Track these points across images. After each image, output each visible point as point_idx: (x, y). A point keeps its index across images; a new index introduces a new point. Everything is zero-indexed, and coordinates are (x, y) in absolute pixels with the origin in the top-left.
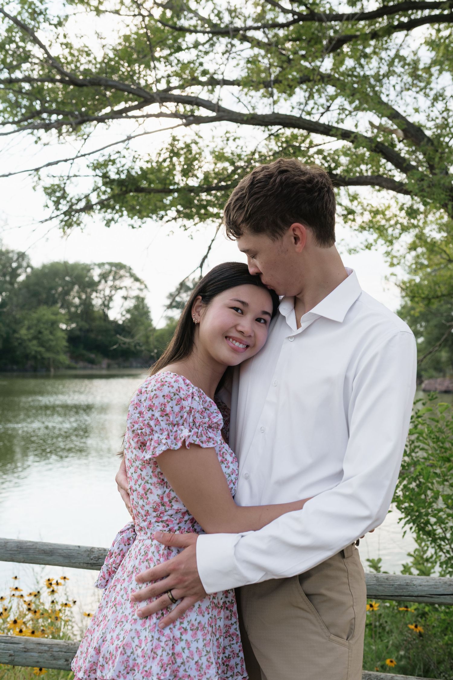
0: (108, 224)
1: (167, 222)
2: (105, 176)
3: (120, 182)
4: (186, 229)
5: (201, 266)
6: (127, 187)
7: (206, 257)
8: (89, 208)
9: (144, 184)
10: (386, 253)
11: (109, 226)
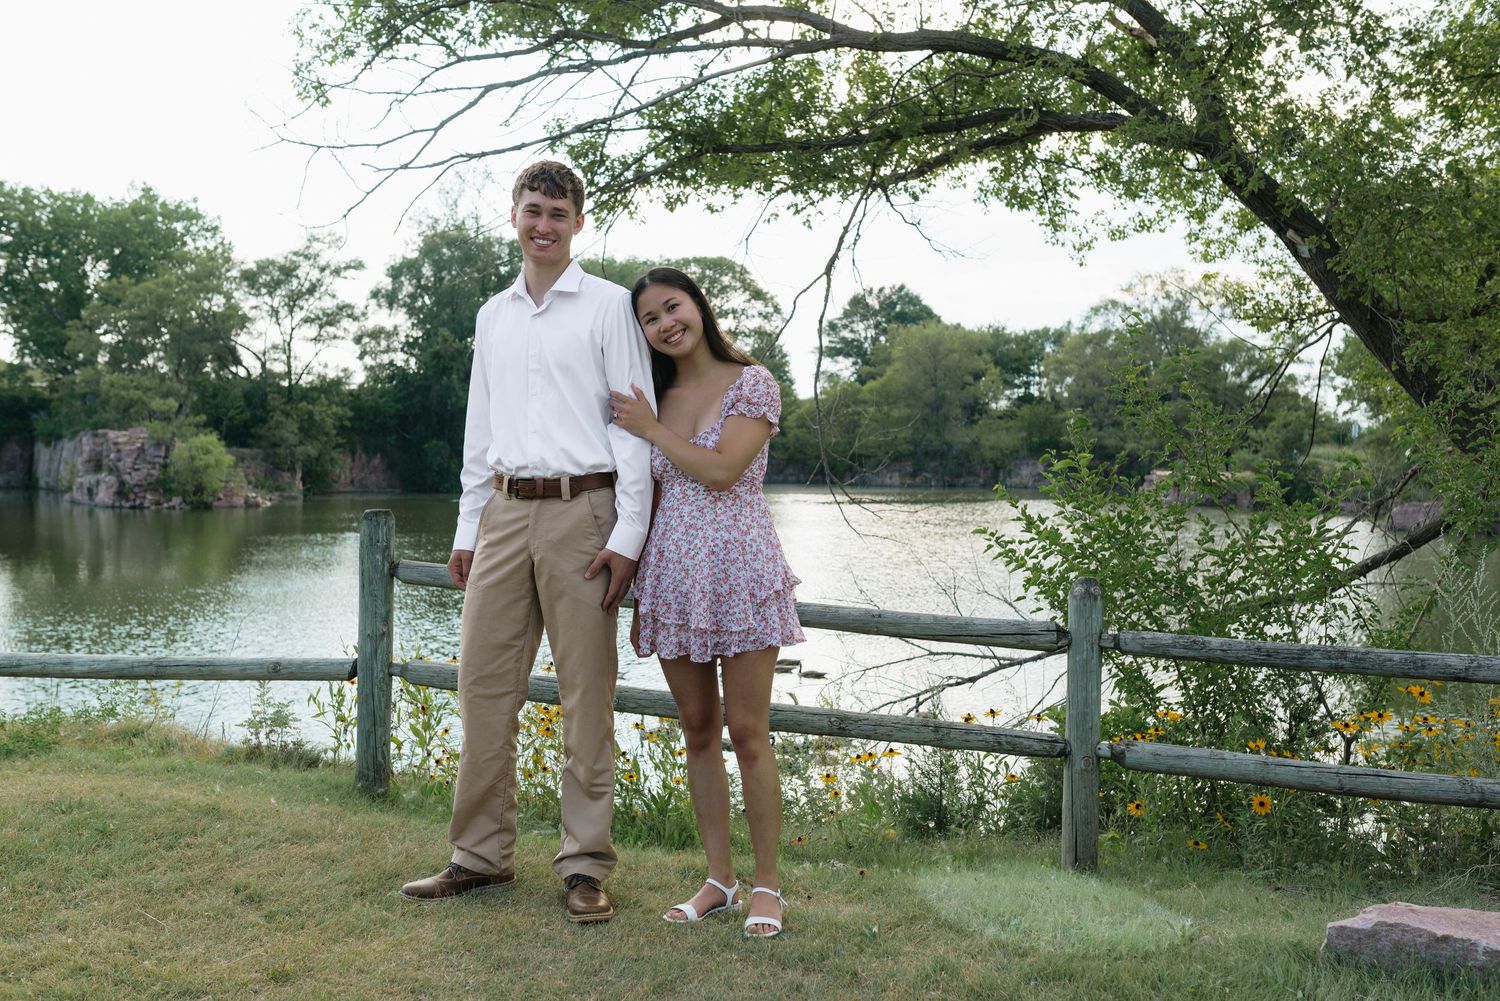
0: (671, 205)
1: (779, 193)
2: (666, 126)
3: (690, 138)
4: (797, 212)
5: (828, 272)
6: (702, 144)
7: (835, 256)
8: (642, 179)
9: (731, 138)
10: (1189, 235)
11: (672, 210)
